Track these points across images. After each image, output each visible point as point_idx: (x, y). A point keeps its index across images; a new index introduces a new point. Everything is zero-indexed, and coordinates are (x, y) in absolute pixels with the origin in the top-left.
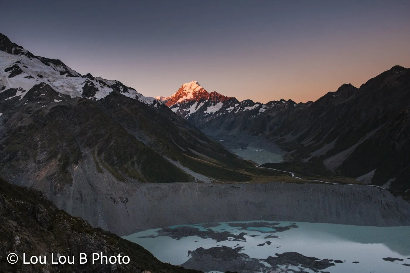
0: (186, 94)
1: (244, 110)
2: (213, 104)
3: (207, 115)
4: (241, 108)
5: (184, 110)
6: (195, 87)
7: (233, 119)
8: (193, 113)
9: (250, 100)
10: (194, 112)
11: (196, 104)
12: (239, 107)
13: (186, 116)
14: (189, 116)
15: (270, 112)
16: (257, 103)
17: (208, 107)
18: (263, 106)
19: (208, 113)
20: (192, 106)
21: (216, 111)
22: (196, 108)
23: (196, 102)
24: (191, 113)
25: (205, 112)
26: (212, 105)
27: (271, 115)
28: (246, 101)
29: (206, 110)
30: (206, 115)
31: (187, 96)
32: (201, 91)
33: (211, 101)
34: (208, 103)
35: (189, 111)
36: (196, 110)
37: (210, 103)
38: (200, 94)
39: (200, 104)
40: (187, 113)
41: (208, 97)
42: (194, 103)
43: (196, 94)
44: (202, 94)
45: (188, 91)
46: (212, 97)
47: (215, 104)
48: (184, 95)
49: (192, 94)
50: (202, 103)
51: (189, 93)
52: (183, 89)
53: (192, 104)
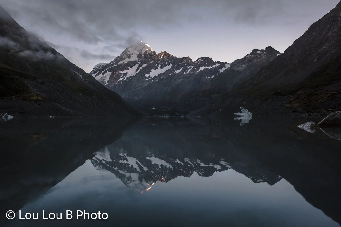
0: (129, 56)
1: (199, 71)
2: (159, 66)
3: (149, 79)
4: (194, 68)
5: (120, 72)
7: (180, 82)
8: (130, 77)
9: (208, 58)
10: (133, 75)
11: (138, 66)
12: (192, 67)
13: (121, 79)
14: (125, 79)
16: (219, 62)
17: (152, 70)
18: (226, 65)
19: (151, 76)
20: (131, 68)
21: (161, 73)
22: (137, 70)
23: (138, 63)
24: (128, 76)
25: (147, 75)
26: (159, 67)
28: (202, 58)
29: (149, 72)
30: (147, 79)
31: (129, 58)
32: (149, 52)
33: (157, 63)
34: (154, 65)
35: (127, 73)
36: (136, 73)
37: (157, 65)
38: (146, 56)
39: (142, 66)
40: (122, 76)
41: (154, 58)
42: (135, 64)
43: (141, 56)
44: (149, 56)
45: (132, 52)
46: (160, 58)
47: (163, 67)
48: (127, 57)
49: (137, 56)
50: (146, 64)
51: (133, 54)
52: (127, 50)
53: (132, 65)
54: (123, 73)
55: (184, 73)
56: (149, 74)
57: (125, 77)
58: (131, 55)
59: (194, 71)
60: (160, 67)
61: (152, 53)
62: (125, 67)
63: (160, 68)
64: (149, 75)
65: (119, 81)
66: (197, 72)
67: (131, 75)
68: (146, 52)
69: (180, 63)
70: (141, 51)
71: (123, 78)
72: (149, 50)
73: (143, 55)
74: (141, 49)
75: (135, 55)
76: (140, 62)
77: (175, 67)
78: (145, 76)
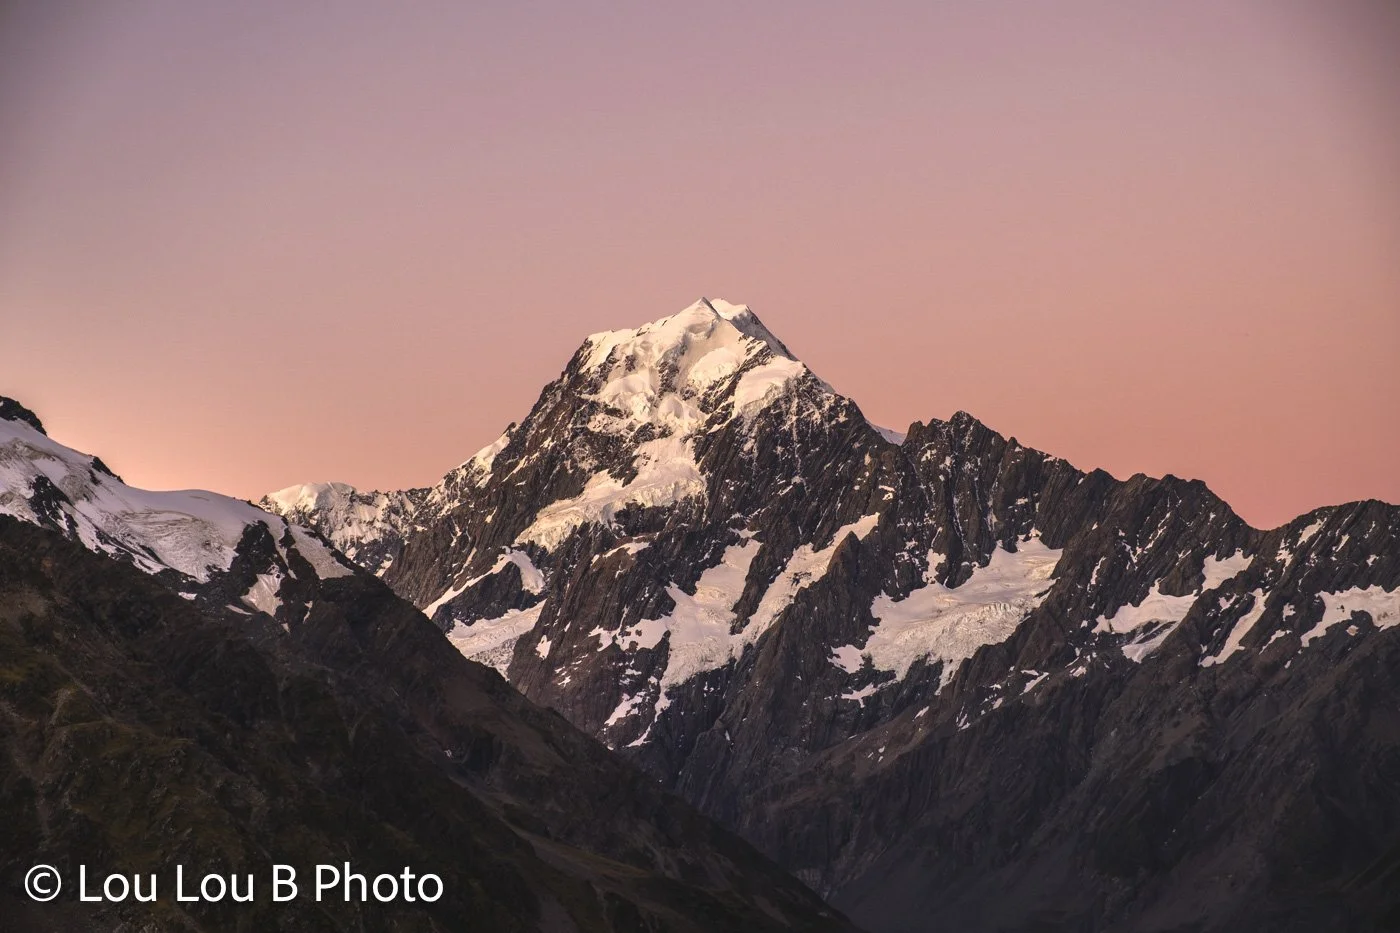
0: (617, 457)
1: (1320, 630)
2: (935, 559)
3: (869, 690)
4: (1274, 606)
5: (605, 637)
6: (729, 369)
7: (1191, 744)
8: (703, 677)
10: (720, 661)
11: (739, 560)
12: (1261, 598)
13: (625, 707)
14: (663, 703)
17: (881, 605)
19: (881, 665)
20: (690, 590)
21: (984, 650)
22: (746, 607)
23: (735, 540)
24: (678, 670)
25: (849, 659)
26: (931, 573)
29: (859, 629)
30: (857, 695)
31: (627, 473)
32: (800, 411)
33: (915, 533)
34: (884, 551)
35: (664, 646)
36: (737, 643)
37: (911, 552)
38: (779, 449)
39: (783, 569)
40: (631, 676)
41: (876, 486)
42: (712, 555)
43: (736, 453)
44: (804, 452)
45: (641, 416)
46: (927, 484)
47: (966, 563)
48: (596, 462)
49: (695, 449)
50: (815, 550)
51: (651, 438)
52: (591, 393)
53: (694, 567)
54: (633, 644)
55: (1203, 657)
56: (861, 646)
57: (658, 688)
58: (637, 441)
59: (1280, 634)
60: (939, 567)
61: (831, 418)
62: (638, 589)
63: (940, 579)
64: (865, 651)
65: (611, 722)
66: (1305, 640)
67: (705, 660)
68: (780, 418)
69: (1128, 547)
70: (718, 402)
71: (643, 693)
72: (799, 396)
73: (747, 447)
74: (718, 384)
75: (674, 442)
76: (752, 530)
77: (1093, 582)
78: (832, 665)
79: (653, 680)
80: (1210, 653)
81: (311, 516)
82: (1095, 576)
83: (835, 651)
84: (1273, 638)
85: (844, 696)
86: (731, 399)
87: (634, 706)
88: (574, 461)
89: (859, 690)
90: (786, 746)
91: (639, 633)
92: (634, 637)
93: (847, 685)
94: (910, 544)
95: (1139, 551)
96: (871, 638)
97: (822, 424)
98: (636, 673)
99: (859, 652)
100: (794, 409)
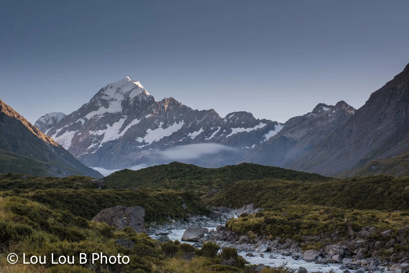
0: (106, 104)
1: (230, 135)
2: (162, 123)
3: (143, 146)
4: (222, 130)
5: (91, 132)
6: (130, 89)
8: (110, 141)
9: (246, 112)
10: (114, 139)
11: (122, 121)
12: (219, 128)
13: (92, 146)
14: (101, 146)
15: (290, 130)
16: (264, 121)
17: (149, 131)
18: (276, 126)
19: (146, 141)
20: (111, 125)
21: (165, 137)
22: (122, 130)
23: (122, 117)
24: (105, 140)
25: (140, 140)
26: (160, 126)
27: (290, 138)
28: (236, 114)
29: (143, 134)
31: (107, 107)
32: (142, 97)
33: (158, 118)
34: (151, 121)
35: (103, 135)
36: (119, 135)
37: (157, 122)
38: (137, 104)
39: (131, 123)
40: (95, 140)
41: (152, 109)
42: (117, 119)
43: (129, 104)
44: (142, 105)
45: (112, 97)
46: (162, 109)
47: (168, 125)
48: (102, 105)
49: (121, 103)
50: (138, 120)
51: (113, 101)
52: (103, 92)
53: (113, 121)
54: (97, 134)
55: (206, 138)
56: (143, 138)
57: (100, 143)
58: (110, 101)
59: (222, 135)
60: (162, 125)
61: (148, 99)
62: (100, 124)
63: (162, 127)
64: (144, 139)
65: (88, 148)
66: (227, 136)
67: (111, 138)
68: (138, 98)
69: (197, 121)
70: (127, 95)
71: (97, 144)
72: (143, 95)
73: (131, 103)
74: (128, 92)
75: (118, 102)
76: (126, 116)
77: (189, 126)
78: (136, 140)
79: (99, 141)
80: (207, 137)
81: (55, 118)
82: (190, 125)
83: (137, 138)
84: (221, 135)
85: (138, 147)
86: (129, 94)
87: (94, 146)
88: (97, 104)
89: (141, 146)
90: (124, 155)
91: (98, 132)
92: (97, 133)
93: (139, 145)
94: (157, 120)
95: (199, 121)
96: (145, 136)
97: (146, 100)
98: (96, 139)
99: (142, 139)
100: (141, 97)
